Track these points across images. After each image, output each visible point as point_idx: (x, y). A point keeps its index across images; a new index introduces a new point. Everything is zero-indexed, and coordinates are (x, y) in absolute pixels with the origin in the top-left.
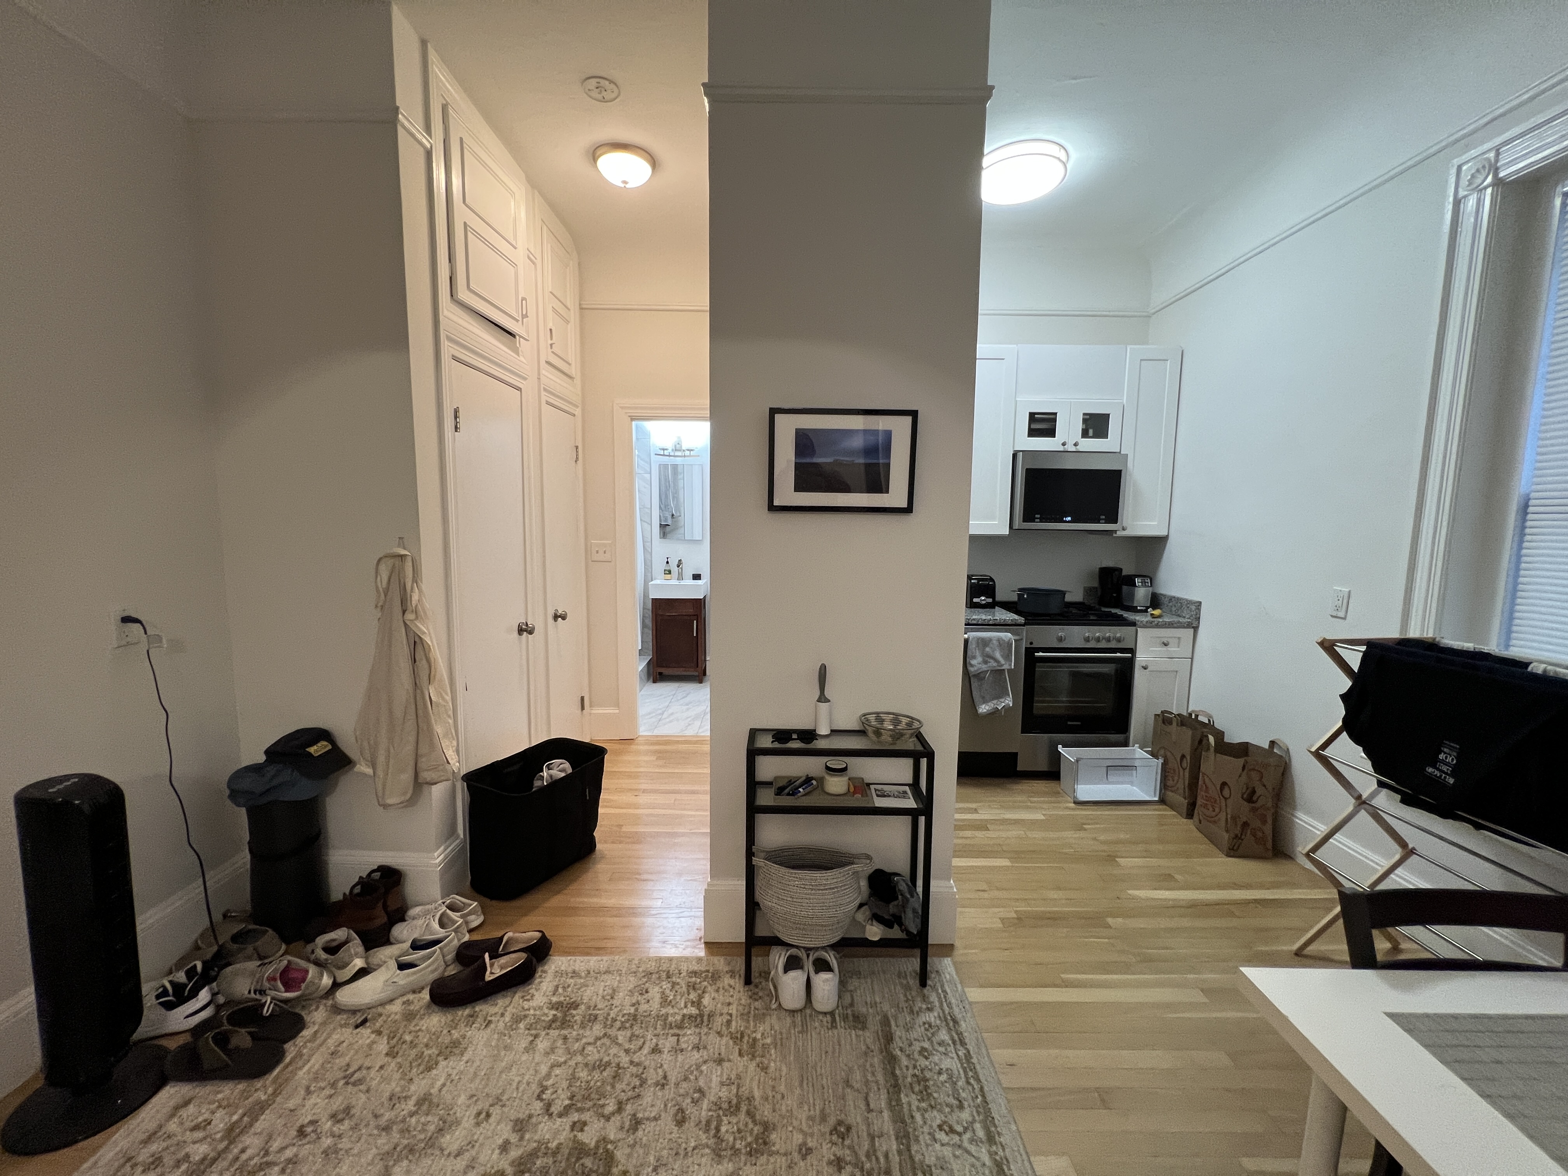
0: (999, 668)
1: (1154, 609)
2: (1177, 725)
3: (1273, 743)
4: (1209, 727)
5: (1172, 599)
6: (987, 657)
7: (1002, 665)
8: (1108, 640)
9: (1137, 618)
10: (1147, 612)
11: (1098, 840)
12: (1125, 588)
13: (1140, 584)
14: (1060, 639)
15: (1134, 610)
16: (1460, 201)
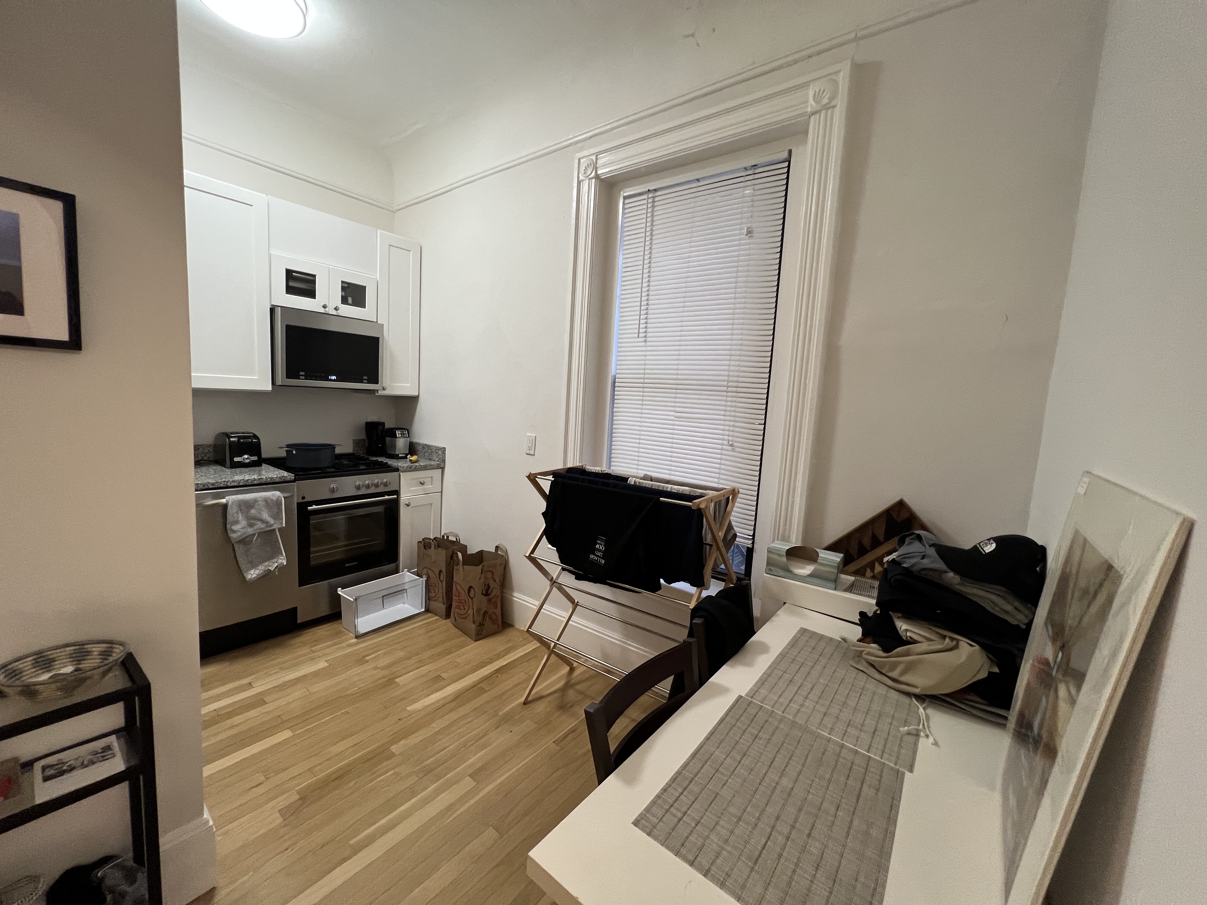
0: (268, 529)
1: (412, 455)
2: (435, 548)
3: (497, 548)
4: (457, 543)
5: (425, 446)
6: (251, 521)
7: (272, 525)
8: (377, 486)
9: (399, 464)
10: (407, 458)
11: (379, 668)
12: (388, 439)
13: (400, 435)
14: (333, 491)
15: (396, 457)
16: (580, 182)
